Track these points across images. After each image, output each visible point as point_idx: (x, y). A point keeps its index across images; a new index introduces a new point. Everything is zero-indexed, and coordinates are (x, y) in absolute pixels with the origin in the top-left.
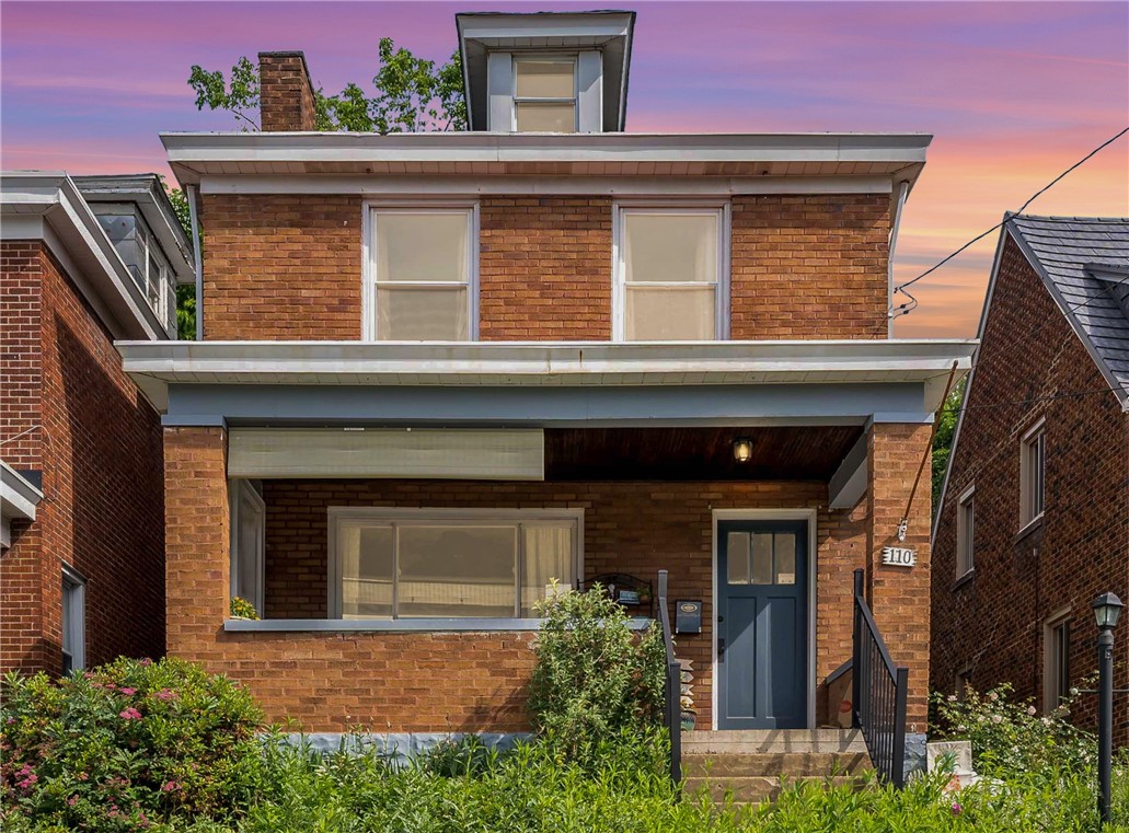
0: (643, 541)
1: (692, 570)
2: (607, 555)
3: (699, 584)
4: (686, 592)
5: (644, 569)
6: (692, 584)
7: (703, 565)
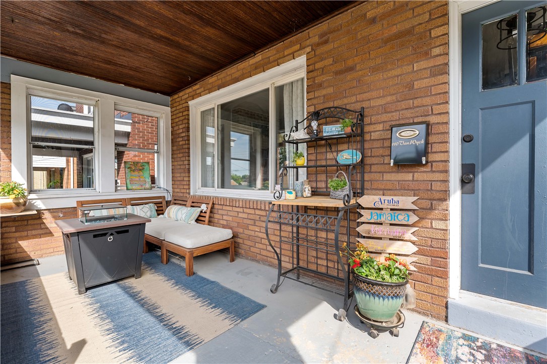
0: (358, 68)
1: (417, 85)
2: (324, 92)
3: (427, 101)
4: (408, 113)
5: (359, 97)
6: (417, 102)
7: (433, 75)
